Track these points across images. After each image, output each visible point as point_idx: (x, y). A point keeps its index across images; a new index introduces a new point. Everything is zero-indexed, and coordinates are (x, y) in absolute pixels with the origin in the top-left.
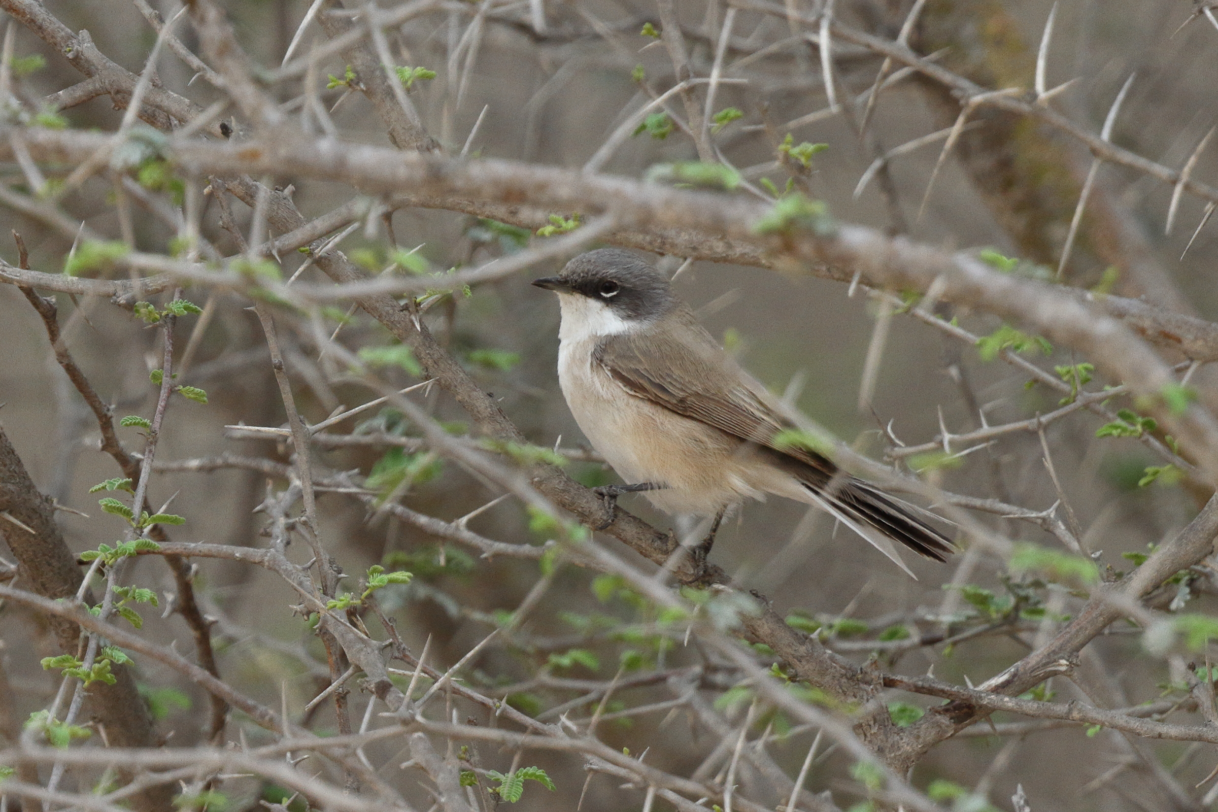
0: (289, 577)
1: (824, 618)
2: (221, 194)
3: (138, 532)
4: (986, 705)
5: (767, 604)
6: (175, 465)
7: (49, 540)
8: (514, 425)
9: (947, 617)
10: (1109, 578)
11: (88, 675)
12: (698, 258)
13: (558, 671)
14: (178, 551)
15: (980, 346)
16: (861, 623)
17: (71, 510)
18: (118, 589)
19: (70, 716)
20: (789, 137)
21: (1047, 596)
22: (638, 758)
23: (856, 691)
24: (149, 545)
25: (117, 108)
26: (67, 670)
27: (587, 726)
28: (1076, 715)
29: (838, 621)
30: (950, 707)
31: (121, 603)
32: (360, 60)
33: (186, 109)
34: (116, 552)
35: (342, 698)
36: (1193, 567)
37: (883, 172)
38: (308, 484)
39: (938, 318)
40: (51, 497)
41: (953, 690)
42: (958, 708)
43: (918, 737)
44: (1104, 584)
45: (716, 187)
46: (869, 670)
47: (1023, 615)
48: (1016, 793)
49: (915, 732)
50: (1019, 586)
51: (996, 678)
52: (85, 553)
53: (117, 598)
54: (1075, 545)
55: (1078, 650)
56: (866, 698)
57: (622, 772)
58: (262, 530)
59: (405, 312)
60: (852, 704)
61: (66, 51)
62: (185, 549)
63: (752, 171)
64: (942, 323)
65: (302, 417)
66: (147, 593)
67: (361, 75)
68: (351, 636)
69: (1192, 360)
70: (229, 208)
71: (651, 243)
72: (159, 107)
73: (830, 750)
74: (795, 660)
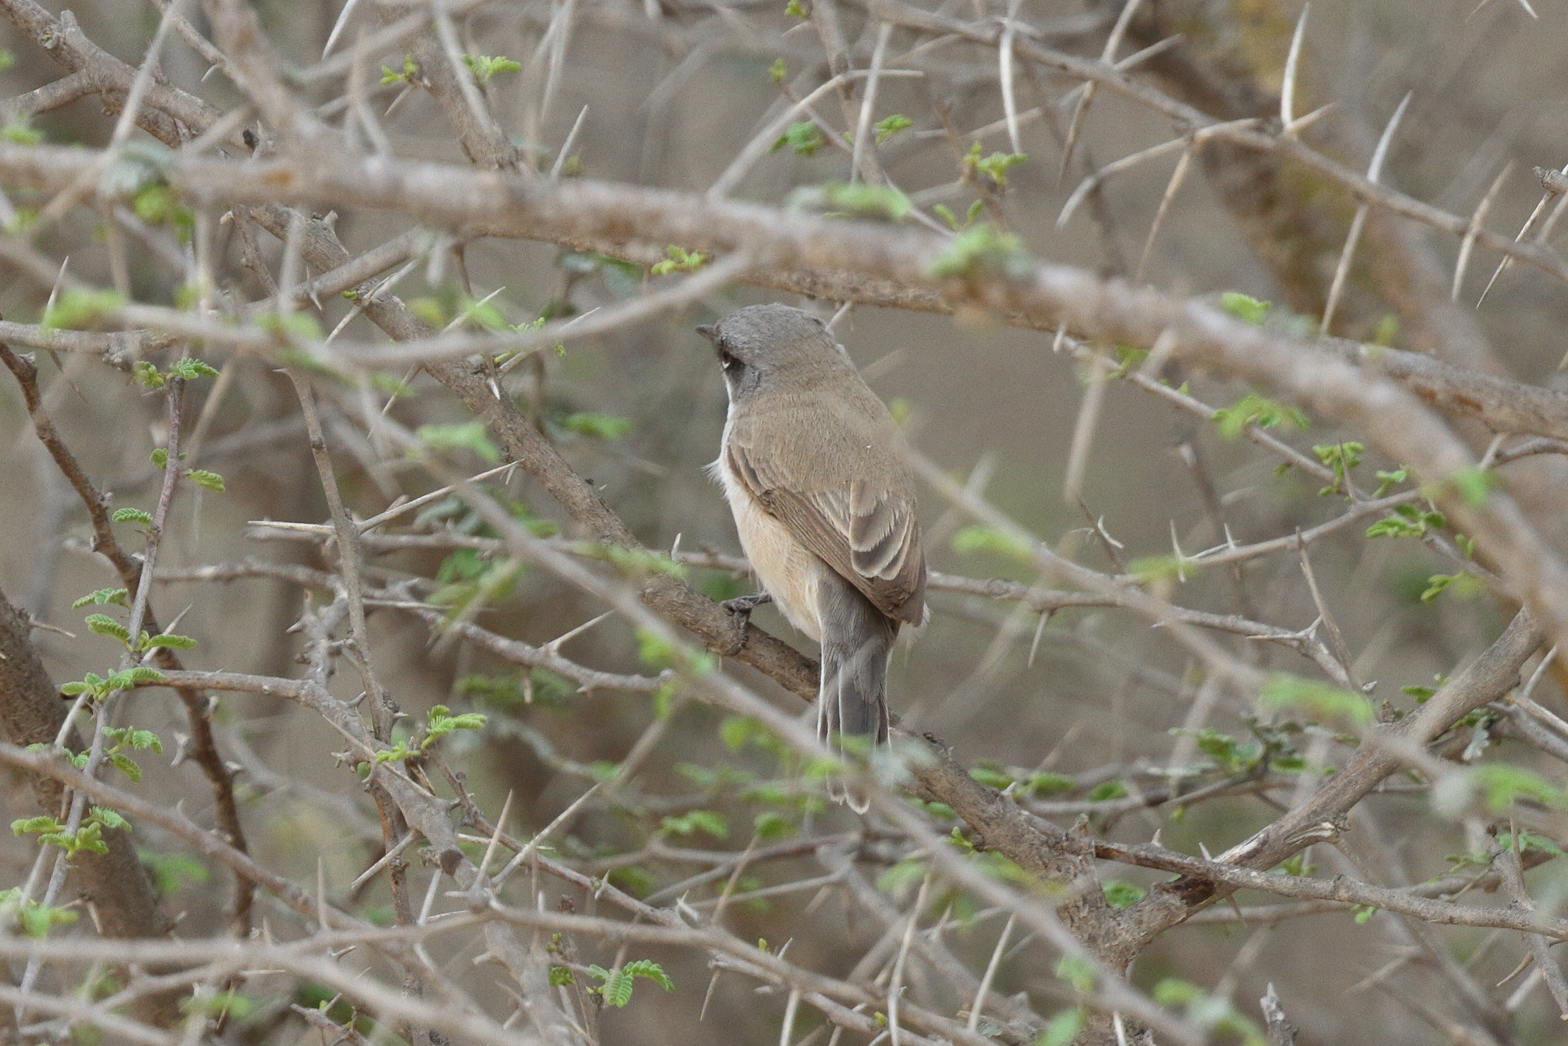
0: (332, 717)
1: (1016, 772)
2: (244, 223)
3: (136, 657)
4: (1227, 882)
5: (946, 750)
6: (182, 573)
7: (24, 667)
8: (620, 521)
9: (1176, 771)
10: (1386, 718)
11: (72, 843)
12: (859, 303)
13: (675, 839)
14: (189, 682)
15: (1218, 420)
16: (1065, 778)
17: (53, 627)
18: (110, 732)
19: (49, 896)
20: (977, 147)
21: (1304, 743)
22: (778, 953)
23: (1060, 863)
24: (150, 675)
25: (108, 113)
26: (45, 835)
27: (711, 911)
28: (1343, 893)
29: (1036, 777)
30: (1182, 883)
31: (115, 748)
32: (423, 49)
33: (199, 112)
34: (108, 685)
35: (399, 873)
36: (1493, 704)
37: (1095, 194)
38: (355, 597)
39: (1163, 384)
40: (26, 613)
41: (1185, 861)
42: (1193, 884)
43: (1140, 922)
44: (1379, 725)
45: (878, 216)
46: (1076, 836)
47: (1274, 767)
48: (1265, 994)
49: (1136, 915)
50: (1268, 730)
51: (1241, 846)
52: (67, 684)
53: (110, 742)
54: (1341, 674)
55: (1346, 810)
56: (1072, 872)
57: (757, 971)
58: (298, 656)
59: (481, 375)
60: (1055, 880)
61: (43, 40)
62: (199, 679)
63: (924, 196)
64: (1167, 390)
65: (348, 510)
66: (147, 737)
67: (425, 68)
68: (410, 793)
69: (1494, 432)
70: (255, 241)
71: (798, 283)
72: (164, 110)
73: (1026, 941)
74: (983, 824)
